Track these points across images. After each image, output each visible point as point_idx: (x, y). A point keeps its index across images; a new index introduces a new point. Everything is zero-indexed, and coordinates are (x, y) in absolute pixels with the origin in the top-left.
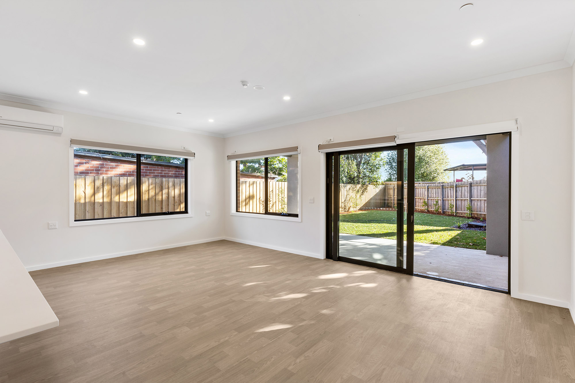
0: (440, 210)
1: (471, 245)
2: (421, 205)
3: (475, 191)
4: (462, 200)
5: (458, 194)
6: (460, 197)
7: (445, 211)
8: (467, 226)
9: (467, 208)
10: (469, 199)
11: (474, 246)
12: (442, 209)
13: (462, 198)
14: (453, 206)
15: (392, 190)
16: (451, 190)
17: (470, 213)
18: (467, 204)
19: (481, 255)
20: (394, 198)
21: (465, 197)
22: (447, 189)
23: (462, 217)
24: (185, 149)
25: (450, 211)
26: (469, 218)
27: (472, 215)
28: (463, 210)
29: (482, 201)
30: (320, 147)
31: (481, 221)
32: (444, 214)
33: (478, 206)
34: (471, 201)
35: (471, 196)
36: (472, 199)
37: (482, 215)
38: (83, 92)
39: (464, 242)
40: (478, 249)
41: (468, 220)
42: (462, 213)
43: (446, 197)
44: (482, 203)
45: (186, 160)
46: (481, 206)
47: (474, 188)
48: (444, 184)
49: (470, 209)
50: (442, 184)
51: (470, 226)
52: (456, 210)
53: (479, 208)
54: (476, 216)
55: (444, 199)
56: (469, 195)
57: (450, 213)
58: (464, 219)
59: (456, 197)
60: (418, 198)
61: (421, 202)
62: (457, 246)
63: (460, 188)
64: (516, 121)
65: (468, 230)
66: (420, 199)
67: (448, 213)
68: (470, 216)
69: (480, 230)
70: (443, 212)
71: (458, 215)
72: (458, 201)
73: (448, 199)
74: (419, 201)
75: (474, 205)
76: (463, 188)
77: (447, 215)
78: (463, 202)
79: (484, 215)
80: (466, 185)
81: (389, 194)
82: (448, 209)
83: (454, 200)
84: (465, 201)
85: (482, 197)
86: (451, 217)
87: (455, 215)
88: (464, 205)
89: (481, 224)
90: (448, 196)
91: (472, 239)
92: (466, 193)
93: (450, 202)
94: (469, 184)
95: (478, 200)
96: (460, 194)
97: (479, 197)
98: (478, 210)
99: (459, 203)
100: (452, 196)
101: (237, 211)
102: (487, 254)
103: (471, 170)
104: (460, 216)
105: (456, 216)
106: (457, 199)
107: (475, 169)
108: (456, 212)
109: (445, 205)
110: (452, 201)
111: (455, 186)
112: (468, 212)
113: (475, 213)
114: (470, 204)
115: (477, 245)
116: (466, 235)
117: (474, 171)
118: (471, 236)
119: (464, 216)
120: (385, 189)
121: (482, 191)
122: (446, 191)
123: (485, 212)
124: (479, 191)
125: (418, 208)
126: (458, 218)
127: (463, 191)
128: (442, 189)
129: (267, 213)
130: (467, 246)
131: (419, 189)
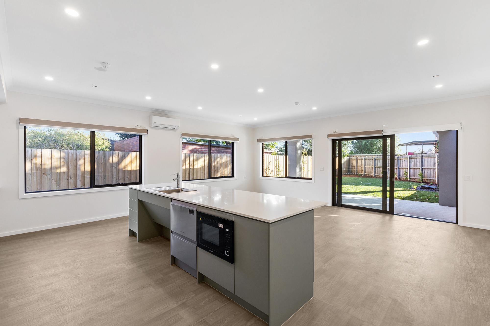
0: (396, 177)
1: (427, 200)
2: (380, 173)
3: (426, 162)
4: (414, 169)
5: (411, 164)
6: (413, 166)
7: (400, 177)
8: (421, 188)
9: (419, 175)
10: (420, 168)
11: (429, 201)
12: (397, 176)
13: (414, 167)
14: (407, 173)
15: (355, 161)
16: (405, 161)
17: (421, 179)
18: (419, 172)
19: (435, 205)
20: (357, 167)
21: (417, 167)
22: (401, 160)
23: (415, 182)
24: (233, 136)
25: (405, 177)
26: (420, 182)
27: (423, 181)
28: (415, 176)
29: (431, 169)
30: (329, 136)
31: (431, 185)
32: (399, 179)
33: (428, 174)
34: (422, 169)
35: (422, 166)
36: (423, 168)
37: (431, 180)
38: (200, 108)
39: (421, 198)
40: (432, 202)
41: (420, 184)
42: (414, 179)
43: (401, 167)
44: (431, 171)
45: (233, 143)
46: (430, 173)
47: (424, 160)
48: (399, 156)
49: (422, 176)
50: (398, 157)
51: (423, 188)
52: (410, 176)
53: (429, 175)
54: (426, 181)
55: (399, 168)
56: (420, 165)
57: (404, 179)
58: (417, 183)
59: (410, 167)
60: (378, 167)
61: (380, 170)
62: (417, 200)
63: (413, 160)
64: (461, 124)
65: (422, 190)
66: (379, 168)
67: (403, 178)
68: (422, 181)
69: (432, 190)
70: (399, 178)
71: (412, 180)
72: (411, 170)
73: (403, 168)
74: (378, 170)
75: (425, 173)
76: (416, 160)
77: (402, 180)
78: (415, 170)
79: (432, 180)
80: (418, 157)
81: (352, 164)
82: (403, 176)
83: (407, 169)
84: (417, 169)
85: (431, 166)
86: (406, 182)
87: (408, 180)
88: (416, 172)
89: (432, 186)
90: (403, 166)
91: (427, 196)
92: (418, 164)
93: (404, 170)
94: (420, 157)
95: (428, 169)
96: (413, 164)
97: (428, 167)
98: (428, 176)
99: (412, 171)
100: (407, 165)
101: (263, 176)
102: (439, 205)
103: (421, 144)
104: (413, 181)
105: (410, 181)
106: (410, 168)
107: (424, 144)
108: (409, 178)
109: (400, 172)
110: (406, 170)
111: (408, 158)
112: (420, 178)
113: (425, 178)
114: (422, 172)
115: (431, 200)
116: (421, 194)
117: (423, 146)
118: (426, 194)
119: (416, 181)
120: (349, 160)
121: (431, 162)
122: (401, 162)
123: (433, 178)
124: (429, 162)
125: (377, 175)
126: (412, 183)
127: (415, 162)
128: (398, 160)
129: (286, 177)
130: (423, 200)
131: (378, 160)
